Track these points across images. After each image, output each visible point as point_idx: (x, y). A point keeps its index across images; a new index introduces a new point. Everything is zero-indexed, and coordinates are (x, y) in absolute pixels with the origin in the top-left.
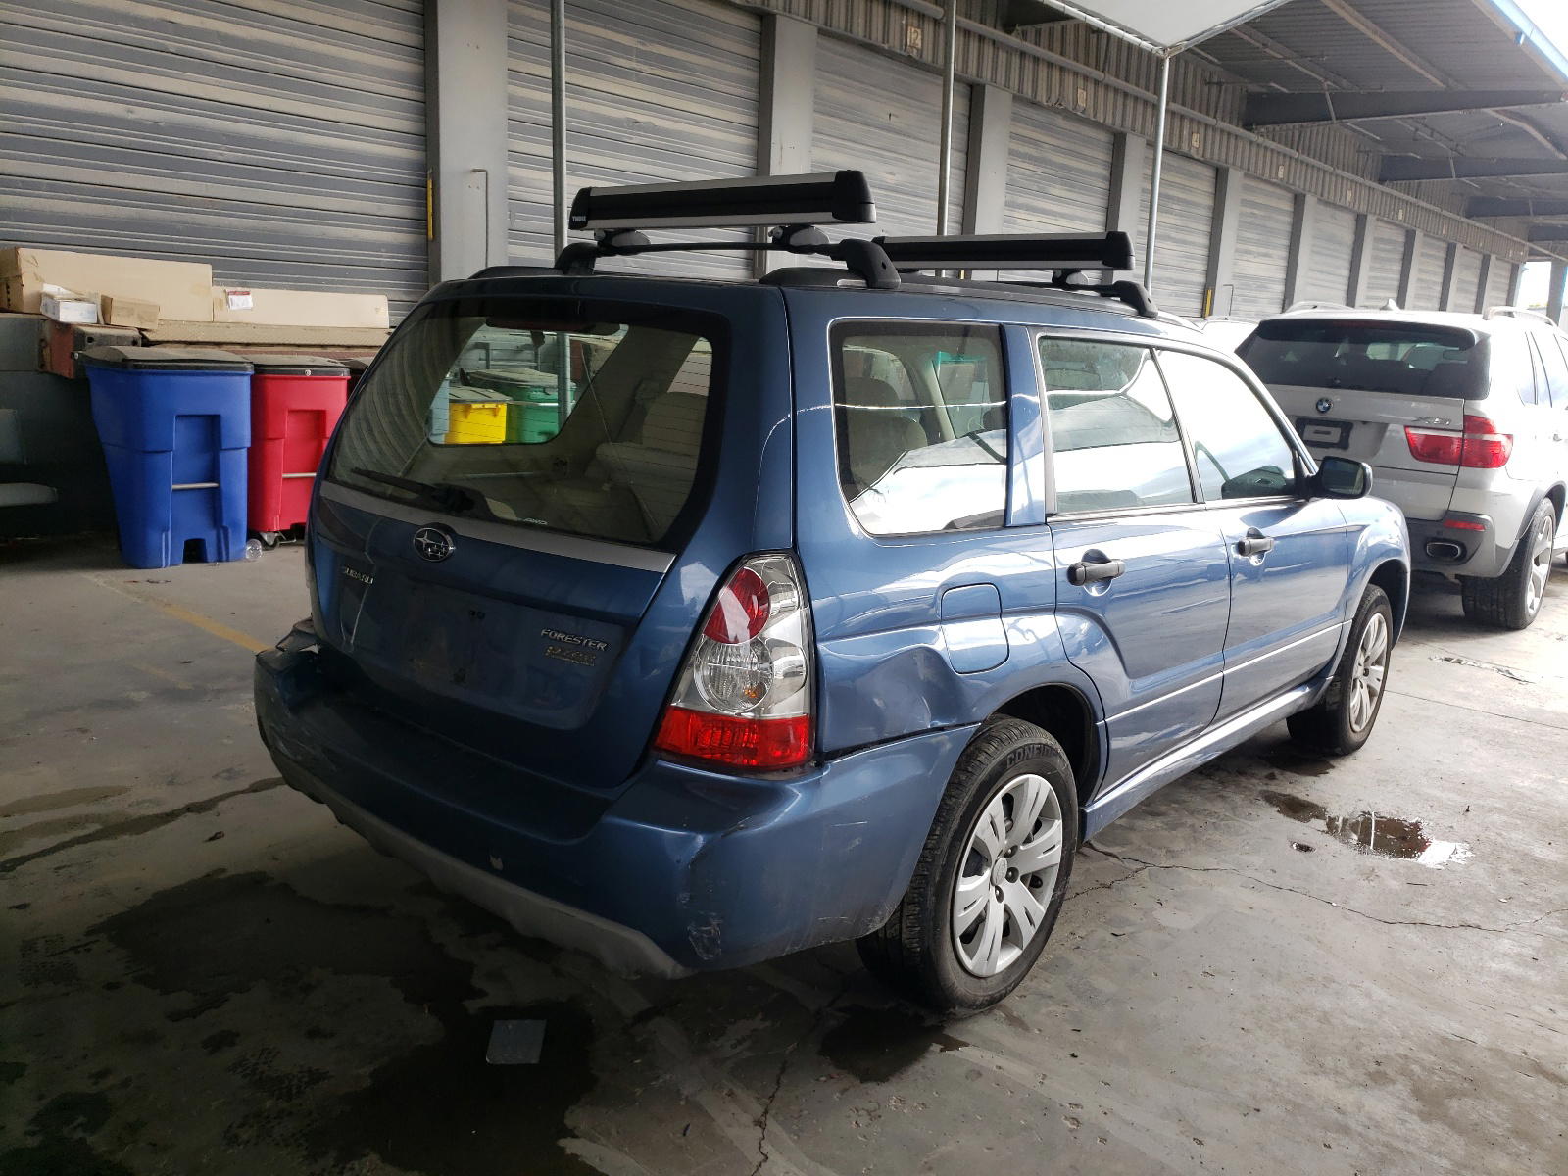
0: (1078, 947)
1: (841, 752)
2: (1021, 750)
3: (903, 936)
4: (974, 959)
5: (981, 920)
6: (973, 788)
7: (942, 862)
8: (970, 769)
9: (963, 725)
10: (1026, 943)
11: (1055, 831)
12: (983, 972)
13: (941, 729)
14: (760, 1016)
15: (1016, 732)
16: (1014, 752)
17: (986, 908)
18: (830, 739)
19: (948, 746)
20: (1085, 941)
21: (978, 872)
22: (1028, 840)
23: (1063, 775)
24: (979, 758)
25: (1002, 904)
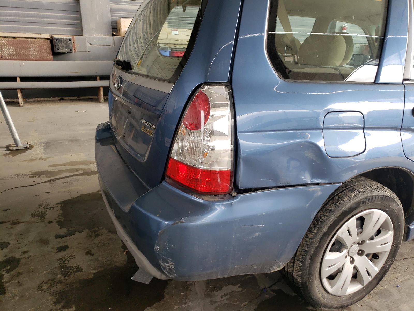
0: (398, 286)
1: (253, 190)
2: (370, 198)
3: (294, 273)
4: (333, 288)
5: (339, 271)
6: (338, 214)
7: (315, 245)
8: (338, 204)
9: (331, 184)
10: (365, 284)
11: (389, 236)
12: (339, 294)
13: (318, 184)
14: (239, 285)
15: (369, 188)
16: (366, 198)
17: (343, 266)
18: (243, 182)
19: (320, 193)
20: (402, 283)
21: (339, 250)
22: (372, 238)
23: (396, 212)
24: (344, 199)
25: (352, 266)
